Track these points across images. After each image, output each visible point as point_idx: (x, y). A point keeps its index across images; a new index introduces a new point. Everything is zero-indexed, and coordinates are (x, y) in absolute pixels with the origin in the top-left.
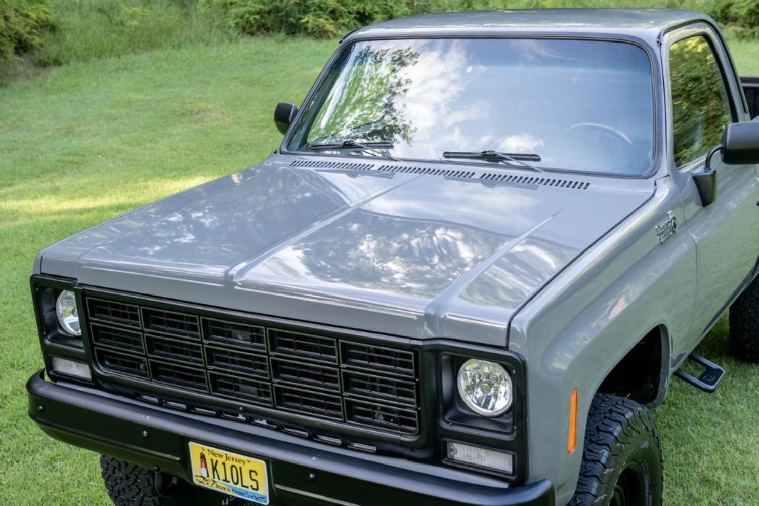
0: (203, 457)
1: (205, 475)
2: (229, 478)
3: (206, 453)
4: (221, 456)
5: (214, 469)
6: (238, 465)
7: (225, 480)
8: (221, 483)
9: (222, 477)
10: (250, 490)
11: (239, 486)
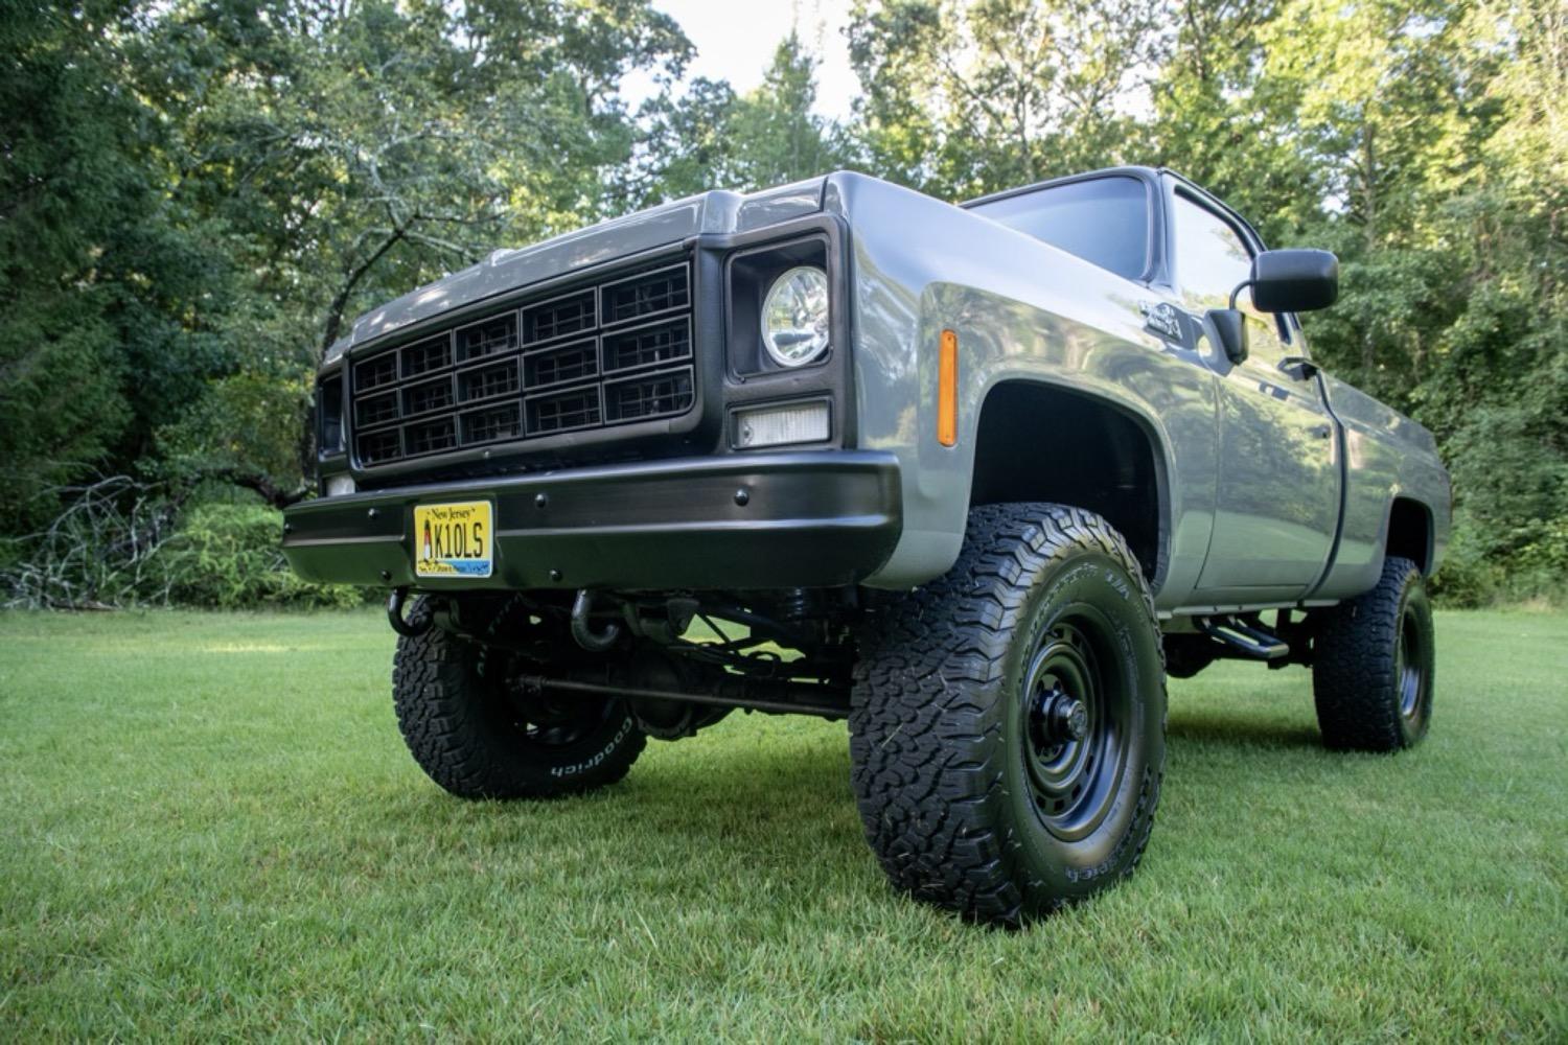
0: (427, 527)
1: (428, 557)
2: (452, 552)
3: (430, 518)
4: (444, 515)
5: (438, 541)
6: (461, 521)
7: (449, 556)
8: (444, 562)
9: (445, 552)
10: (474, 559)
11: (462, 558)
